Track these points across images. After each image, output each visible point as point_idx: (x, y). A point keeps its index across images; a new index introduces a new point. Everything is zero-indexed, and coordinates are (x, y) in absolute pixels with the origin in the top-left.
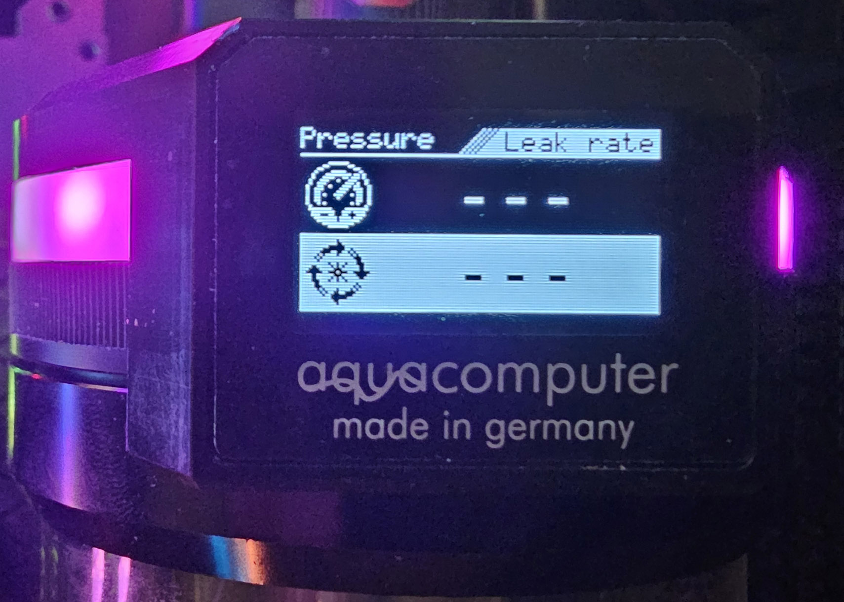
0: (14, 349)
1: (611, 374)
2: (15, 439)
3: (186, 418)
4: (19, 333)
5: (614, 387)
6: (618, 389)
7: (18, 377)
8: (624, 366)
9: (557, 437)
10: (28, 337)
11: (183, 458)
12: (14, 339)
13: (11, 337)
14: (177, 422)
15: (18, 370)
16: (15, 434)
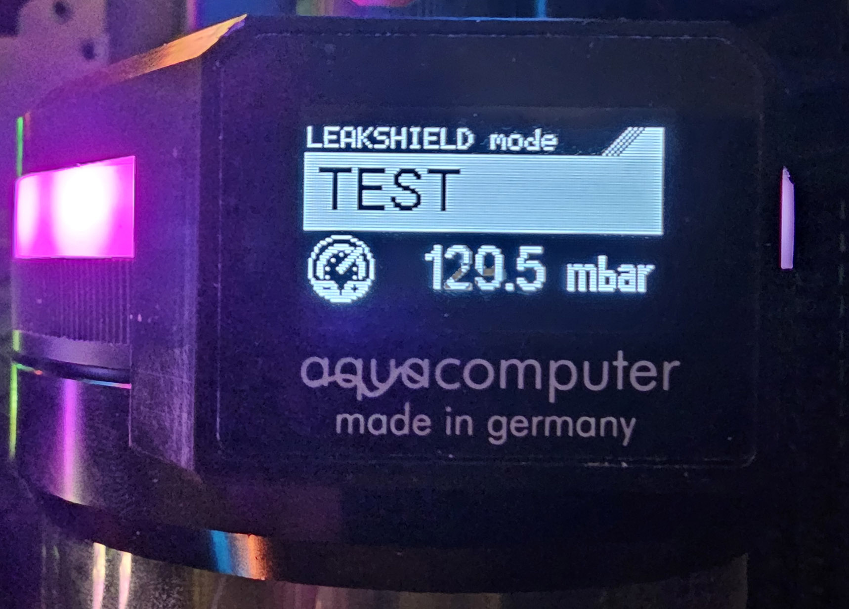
0: (16, 344)
1: (613, 370)
2: (17, 434)
3: (189, 413)
4: (22, 329)
5: (616, 384)
6: (620, 386)
7: (21, 373)
8: (626, 363)
9: (559, 433)
10: (31, 333)
11: (186, 453)
12: (17, 336)
13: (13, 333)
14: (180, 416)
15: (20, 366)
16: (17, 430)
